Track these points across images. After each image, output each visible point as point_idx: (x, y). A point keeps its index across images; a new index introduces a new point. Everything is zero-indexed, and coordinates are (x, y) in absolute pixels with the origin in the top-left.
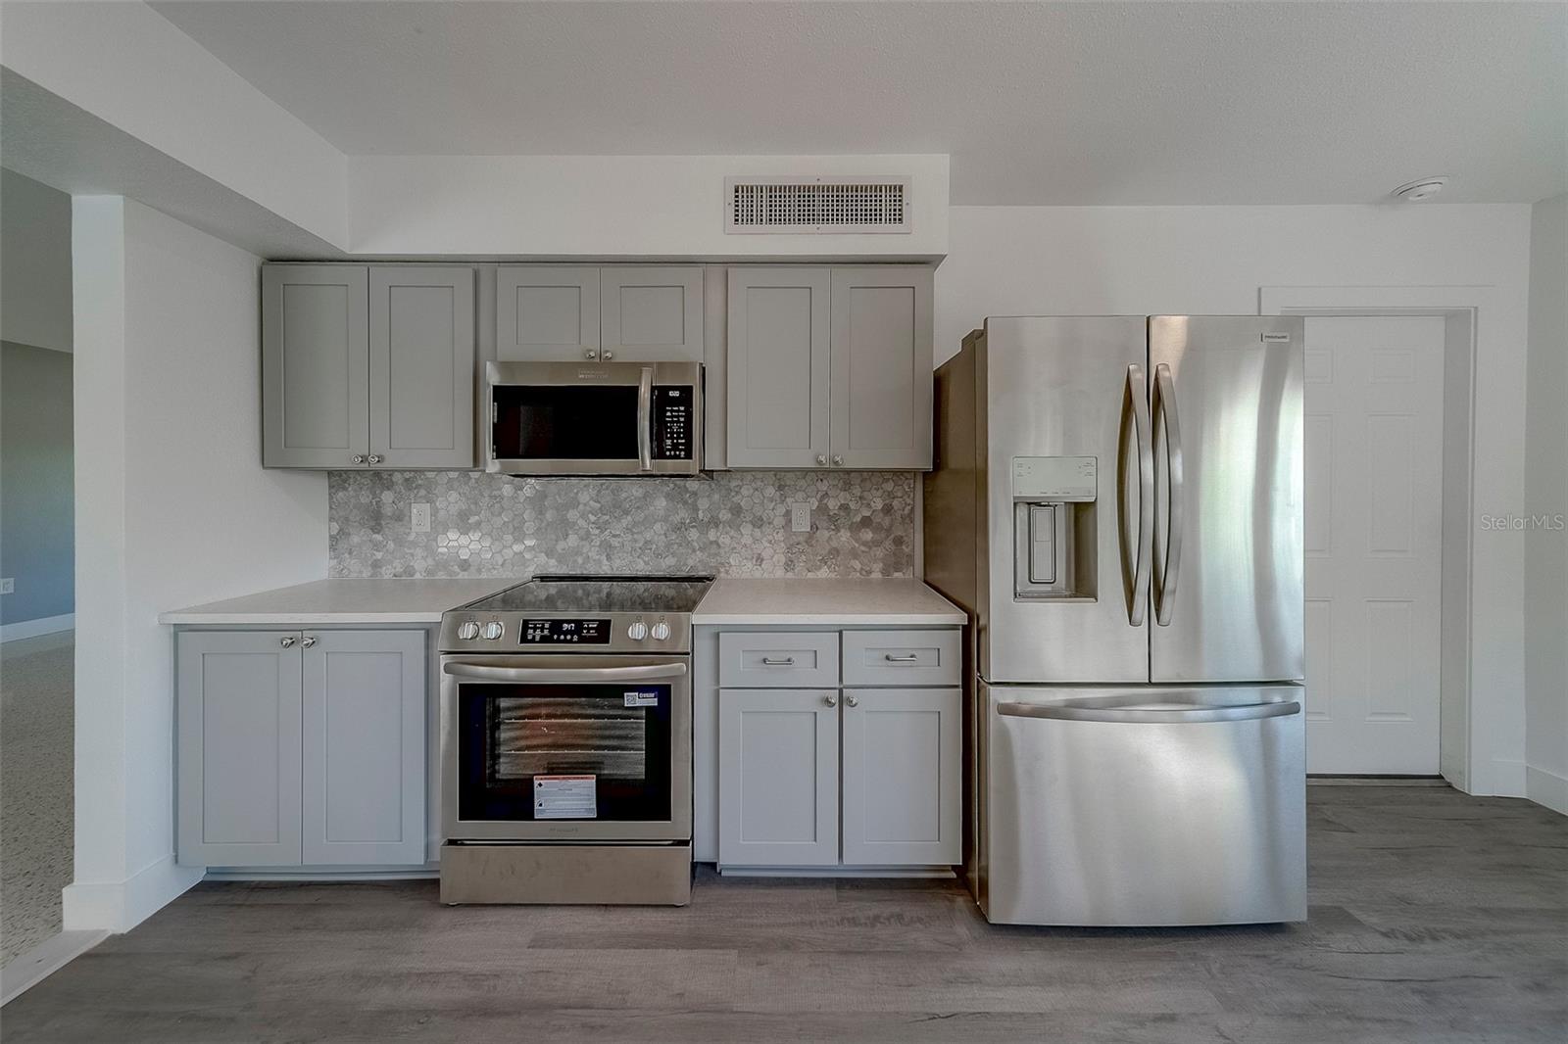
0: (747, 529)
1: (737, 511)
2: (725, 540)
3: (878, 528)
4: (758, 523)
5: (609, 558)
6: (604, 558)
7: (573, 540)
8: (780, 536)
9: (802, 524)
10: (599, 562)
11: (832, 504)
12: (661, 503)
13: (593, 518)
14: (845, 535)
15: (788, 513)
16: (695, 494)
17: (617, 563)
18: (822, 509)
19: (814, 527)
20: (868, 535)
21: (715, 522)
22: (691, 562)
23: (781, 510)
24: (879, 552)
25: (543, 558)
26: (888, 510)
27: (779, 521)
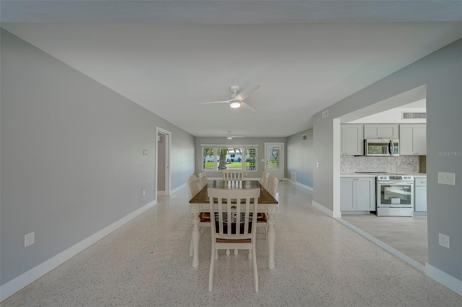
0: (389, 165)
1: (388, 162)
2: (386, 167)
3: (411, 165)
4: (391, 164)
5: (367, 169)
6: (366, 169)
7: (361, 167)
8: (395, 166)
9: (399, 164)
10: (365, 170)
11: (404, 161)
12: (375, 160)
13: (364, 163)
14: (406, 166)
15: (396, 162)
16: (381, 159)
17: (368, 170)
18: (402, 161)
19: (401, 164)
20: (410, 166)
21: (384, 164)
22: (380, 170)
23: (395, 162)
24: (412, 168)
25: (356, 169)
26: (413, 161)
27: (395, 163)
